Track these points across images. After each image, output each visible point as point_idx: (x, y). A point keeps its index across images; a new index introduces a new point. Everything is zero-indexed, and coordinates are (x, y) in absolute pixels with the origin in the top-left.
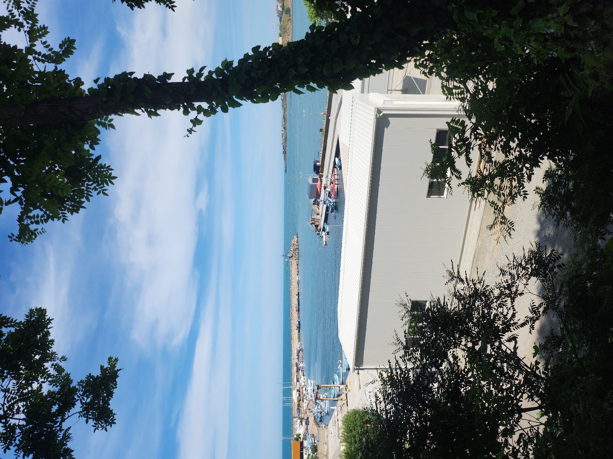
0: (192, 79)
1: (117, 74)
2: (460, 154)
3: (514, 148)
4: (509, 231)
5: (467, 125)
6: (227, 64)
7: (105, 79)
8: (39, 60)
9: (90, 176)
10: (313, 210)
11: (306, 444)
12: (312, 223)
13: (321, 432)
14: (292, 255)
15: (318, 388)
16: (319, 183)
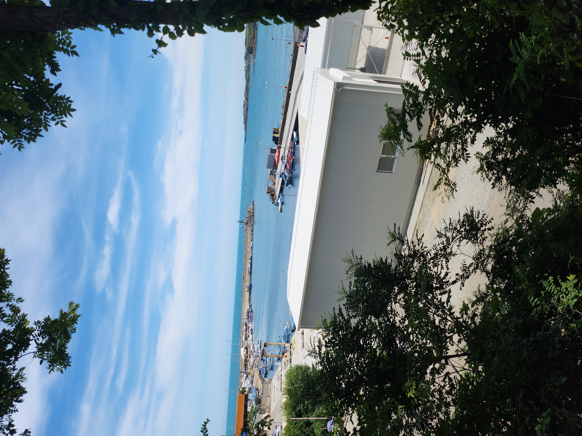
2: (412, 118)
5: (420, 90)
9: (48, 106)
10: (270, 180)
11: (250, 396)
12: (268, 193)
13: (265, 385)
14: (247, 222)
15: (265, 346)
16: (277, 154)
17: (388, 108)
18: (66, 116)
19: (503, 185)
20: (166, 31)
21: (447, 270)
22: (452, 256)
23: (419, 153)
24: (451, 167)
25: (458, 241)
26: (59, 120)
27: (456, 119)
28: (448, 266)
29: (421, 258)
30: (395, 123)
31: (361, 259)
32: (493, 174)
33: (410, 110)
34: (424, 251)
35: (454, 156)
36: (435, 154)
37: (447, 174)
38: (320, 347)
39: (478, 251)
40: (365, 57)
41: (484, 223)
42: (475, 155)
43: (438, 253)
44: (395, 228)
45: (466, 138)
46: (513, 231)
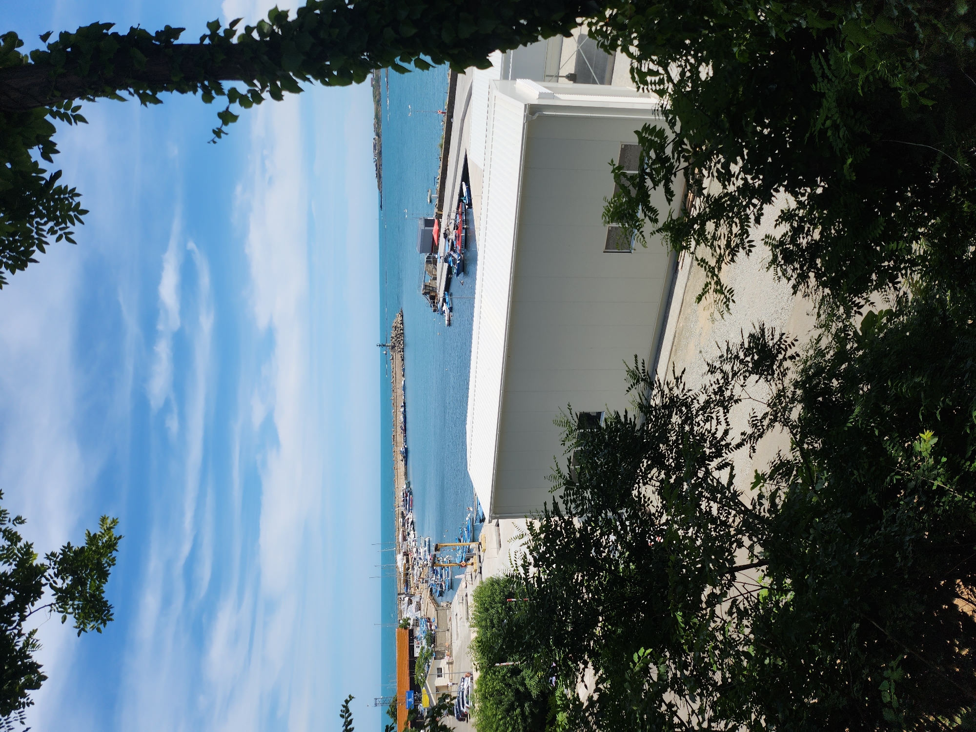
0: (216, 39)
1: (82, 25)
2: (656, 184)
3: (736, 173)
4: (728, 303)
5: (668, 137)
6: (278, 16)
7: (61, 33)
9: (41, 208)
10: (427, 272)
11: (418, 632)
12: (425, 294)
13: (441, 613)
14: (393, 344)
15: (437, 549)
16: (436, 227)
17: (615, 167)
18: (73, 224)
19: (810, 287)
20: (233, 95)
21: (727, 425)
22: (733, 404)
23: (671, 239)
24: (723, 263)
25: (742, 377)
26: (62, 232)
27: (729, 185)
28: (728, 420)
29: (684, 409)
30: (627, 193)
32: (794, 269)
33: (651, 170)
34: (688, 396)
35: (728, 245)
36: (697, 238)
37: (717, 276)
38: (525, 567)
39: (775, 392)
40: (574, 57)
41: (783, 347)
42: (763, 240)
43: (711, 400)
44: (636, 363)
45: (746, 215)
46: (832, 353)
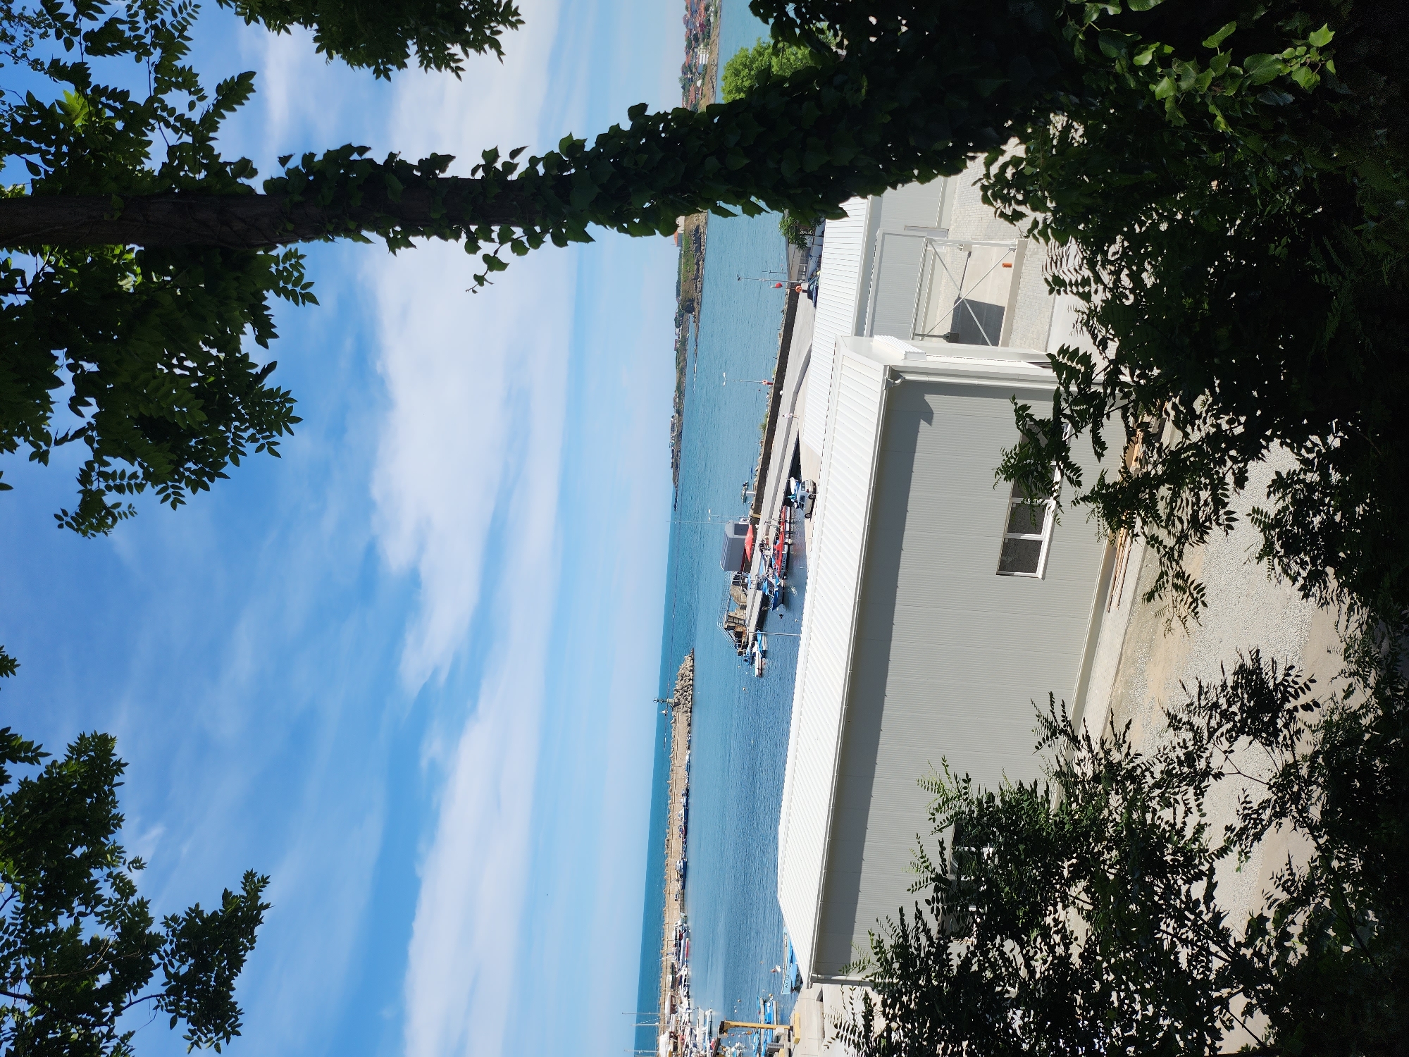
0: (492, 173)
1: (331, 149)
2: (1078, 429)
3: (1204, 415)
4: (1194, 605)
5: (1095, 364)
6: (572, 146)
7: (305, 155)
8: (168, 125)
9: (243, 411)
10: (732, 599)
12: (728, 629)
14: (676, 702)
15: (722, 1031)
16: (749, 536)
17: (1018, 406)
18: (280, 433)
19: (1330, 591)
20: (505, 237)
21: (1201, 816)
22: (1211, 779)
23: (1104, 513)
24: (1187, 544)
25: (1223, 739)
26: (265, 441)
27: (1193, 430)
28: (1202, 808)
29: (1129, 783)
30: (1036, 442)
31: (967, 780)
32: (1302, 564)
33: (1072, 410)
34: (1135, 764)
35: (1194, 519)
36: (1143, 514)
37: (1178, 564)
38: (868, 1016)
39: (1281, 766)
41: (1292, 690)
42: (1249, 515)
43: (1174, 772)
44: (1052, 705)
45: (1221, 475)
46: (1371, 716)
